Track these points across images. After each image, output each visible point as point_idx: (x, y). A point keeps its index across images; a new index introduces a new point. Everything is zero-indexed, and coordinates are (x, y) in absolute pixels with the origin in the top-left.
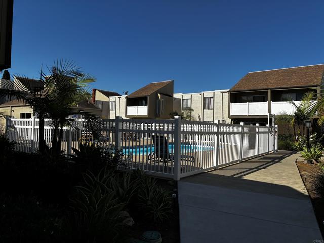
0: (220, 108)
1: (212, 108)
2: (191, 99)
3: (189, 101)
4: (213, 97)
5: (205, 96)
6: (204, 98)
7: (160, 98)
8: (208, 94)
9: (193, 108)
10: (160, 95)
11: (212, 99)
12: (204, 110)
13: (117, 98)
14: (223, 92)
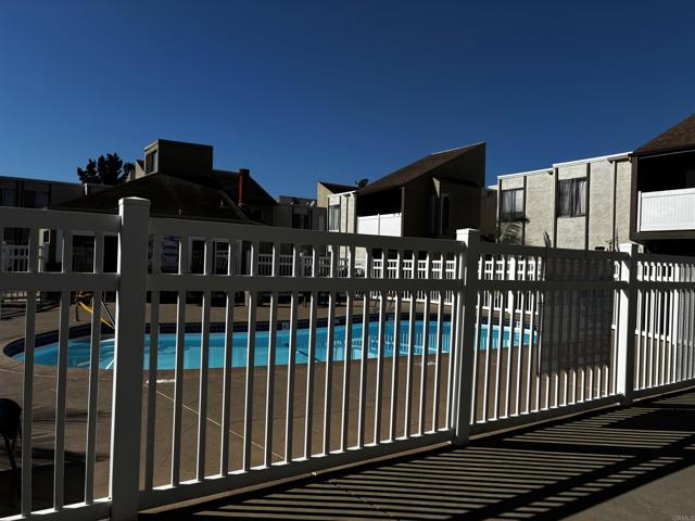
0: (607, 209)
1: (584, 211)
2: (524, 189)
3: (520, 194)
4: (587, 179)
5: (560, 178)
6: (558, 182)
7: (438, 190)
8: (571, 170)
9: (528, 215)
10: (437, 183)
11: (583, 185)
12: (559, 220)
13: (343, 198)
14: (617, 161)
